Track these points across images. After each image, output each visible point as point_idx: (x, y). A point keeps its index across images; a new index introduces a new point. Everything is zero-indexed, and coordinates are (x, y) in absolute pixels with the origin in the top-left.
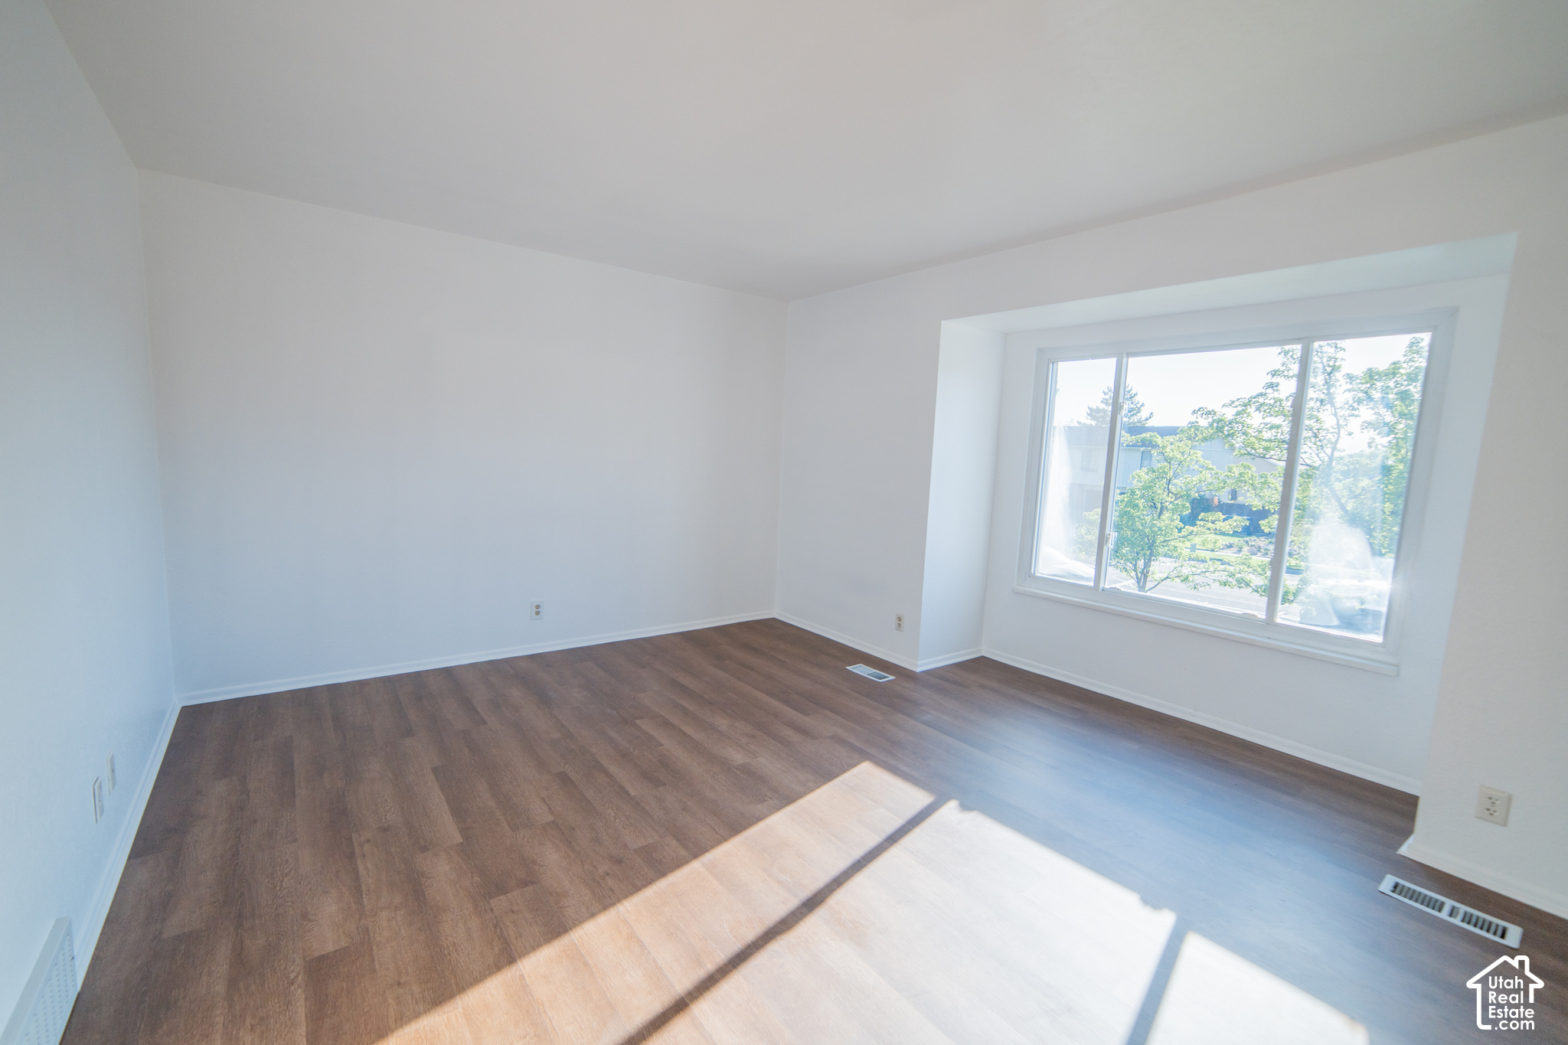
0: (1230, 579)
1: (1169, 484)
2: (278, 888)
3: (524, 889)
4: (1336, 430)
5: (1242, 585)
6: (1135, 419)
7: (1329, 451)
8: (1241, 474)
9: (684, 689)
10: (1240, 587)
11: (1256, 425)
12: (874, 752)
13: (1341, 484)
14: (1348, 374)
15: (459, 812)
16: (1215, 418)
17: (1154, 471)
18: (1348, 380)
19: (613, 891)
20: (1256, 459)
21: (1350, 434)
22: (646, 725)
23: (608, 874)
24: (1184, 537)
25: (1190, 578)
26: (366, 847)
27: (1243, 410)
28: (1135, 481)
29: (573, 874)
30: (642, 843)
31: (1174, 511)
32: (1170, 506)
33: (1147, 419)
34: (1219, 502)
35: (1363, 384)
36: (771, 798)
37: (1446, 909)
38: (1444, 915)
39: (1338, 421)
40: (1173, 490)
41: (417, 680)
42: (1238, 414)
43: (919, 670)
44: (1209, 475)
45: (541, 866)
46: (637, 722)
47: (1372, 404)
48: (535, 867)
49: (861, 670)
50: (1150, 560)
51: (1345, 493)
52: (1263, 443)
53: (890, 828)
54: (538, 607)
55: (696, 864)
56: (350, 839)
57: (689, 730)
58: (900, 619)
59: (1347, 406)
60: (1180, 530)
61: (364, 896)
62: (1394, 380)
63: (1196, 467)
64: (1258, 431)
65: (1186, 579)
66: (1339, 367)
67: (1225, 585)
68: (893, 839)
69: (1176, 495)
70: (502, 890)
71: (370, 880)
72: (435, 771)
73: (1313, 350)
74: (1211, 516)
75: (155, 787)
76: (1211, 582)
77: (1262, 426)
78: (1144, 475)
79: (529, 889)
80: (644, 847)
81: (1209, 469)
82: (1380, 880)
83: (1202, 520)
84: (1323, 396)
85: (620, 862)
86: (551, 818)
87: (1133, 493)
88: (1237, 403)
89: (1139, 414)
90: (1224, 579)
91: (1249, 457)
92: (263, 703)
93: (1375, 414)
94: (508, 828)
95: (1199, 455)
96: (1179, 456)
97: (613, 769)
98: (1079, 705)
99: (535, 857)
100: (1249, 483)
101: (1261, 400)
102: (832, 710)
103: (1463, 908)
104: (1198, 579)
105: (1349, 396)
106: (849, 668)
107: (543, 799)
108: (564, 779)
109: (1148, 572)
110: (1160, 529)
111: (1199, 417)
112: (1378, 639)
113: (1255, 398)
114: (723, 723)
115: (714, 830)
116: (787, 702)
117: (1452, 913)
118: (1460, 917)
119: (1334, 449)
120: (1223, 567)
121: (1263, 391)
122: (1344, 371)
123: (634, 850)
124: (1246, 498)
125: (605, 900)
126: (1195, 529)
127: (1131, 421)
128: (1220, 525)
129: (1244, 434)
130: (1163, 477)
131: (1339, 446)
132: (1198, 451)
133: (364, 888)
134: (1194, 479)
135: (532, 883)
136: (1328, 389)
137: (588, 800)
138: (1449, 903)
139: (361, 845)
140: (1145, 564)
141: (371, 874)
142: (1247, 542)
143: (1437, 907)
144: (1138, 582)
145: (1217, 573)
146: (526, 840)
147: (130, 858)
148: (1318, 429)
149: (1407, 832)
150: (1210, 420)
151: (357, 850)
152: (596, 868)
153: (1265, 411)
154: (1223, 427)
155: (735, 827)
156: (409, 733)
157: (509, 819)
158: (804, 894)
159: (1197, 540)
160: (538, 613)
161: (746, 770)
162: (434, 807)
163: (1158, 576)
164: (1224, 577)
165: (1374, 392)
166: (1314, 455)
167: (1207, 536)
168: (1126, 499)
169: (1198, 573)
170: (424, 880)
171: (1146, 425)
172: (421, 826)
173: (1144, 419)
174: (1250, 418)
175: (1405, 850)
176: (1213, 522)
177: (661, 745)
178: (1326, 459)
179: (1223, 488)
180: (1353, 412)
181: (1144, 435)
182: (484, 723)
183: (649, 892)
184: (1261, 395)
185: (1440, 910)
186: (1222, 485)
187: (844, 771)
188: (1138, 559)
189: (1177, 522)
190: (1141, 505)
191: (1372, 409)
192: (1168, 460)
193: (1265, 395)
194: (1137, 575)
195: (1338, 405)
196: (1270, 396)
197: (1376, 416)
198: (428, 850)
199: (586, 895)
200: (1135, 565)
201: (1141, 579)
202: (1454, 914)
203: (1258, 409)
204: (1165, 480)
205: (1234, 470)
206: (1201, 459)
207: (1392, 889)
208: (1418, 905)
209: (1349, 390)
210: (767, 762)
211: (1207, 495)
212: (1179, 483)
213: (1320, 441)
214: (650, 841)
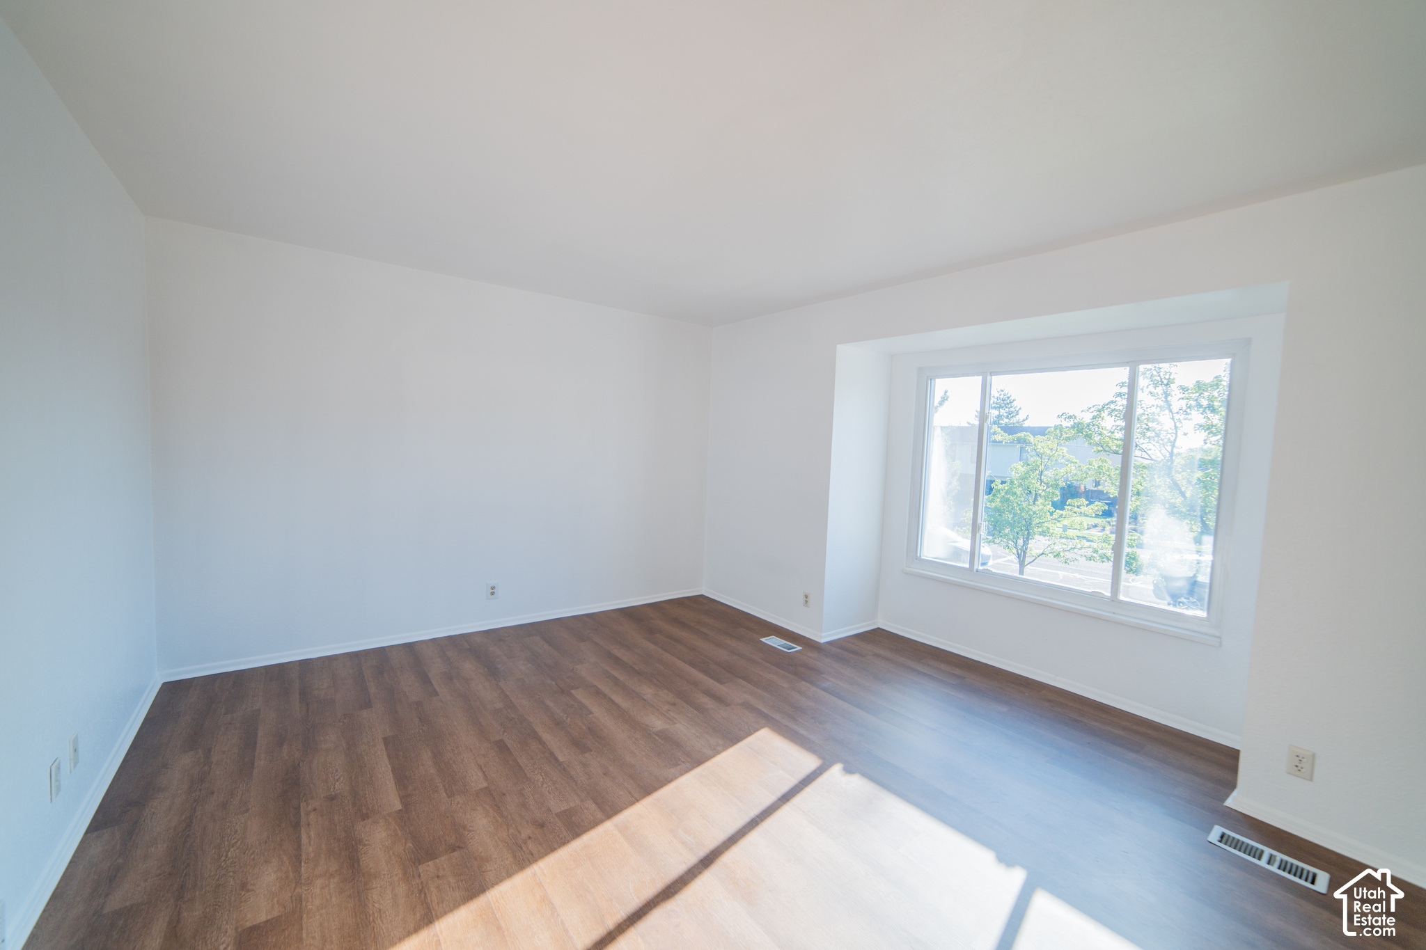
0: (1095, 555)
1: (1041, 475)
2: (223, 858)
3: (452, 854)
4: (1174, 431)
5: (1105, 560)
6: (1014, 420)
7: (1169, 448)
8: (1099, 467)
9: (617, 661)
10: (1103, 562)
11: (1109, 428)
12: (777, 717)
13: (1180, 476)
14: (1181, 386)
15: (402, 779)
16: (1076, 421)
17: (1028, 465)
18: (1181, 391)
19: (532, 855)
20: (1111, 455)
21: (1185, 434)
22: (579, 694)
23: (530, 838)
24: (1055, 519)
25: (1062, 554)
26: (312, 816)
27: (1098, 415)
28: (1013, 473)
29: (499, 839)
30: (564, 807)
31: (1046, 498)
32: (1043, 494)
33: (1024, 420)
34: (1085, 489)
35: (1193, 393)
36: (683, 762)
37: (1265, 857)
38: (1263, 863)
39: (1175, 423)
40: (1045, 480)
41: (381, 655)
42: (1094, 418)
43: (822, 641)
44: (1074, 468)
45: (470, 831)
46: (573, 691)
47: (1201, 410)
48: (464, 832)
49: (774, 641)
50: (1028, 539)
51: (1185, 482)
52: (1116, 442)
53: (785, 788)
54: (493, 588)
55: (608, 826)
56: (298, 808)
57: (618, 699)
58: (806, 597)
59: (1181, 411)
60: (1051, 514)
61: (303, 864)
62: (1218, 390)
63: (1063, 461)
64: (1110, 431)
65: (1058, 555)
66: (1174, 379)
67: (1090, 560)
68: (786, 798)
69: (1047, 484)
70: (431, 855)
71: (311, 849)
72: (386, 741)
73: (1138, 372)
74: (1076, 502)
75: (125, 761)
76: (1078, 558)
77: (1114, 428)
78: (1020, 468)
79: (456, 854)
80: (565, 811)
81: (1074, 463)
82: (1209, 831)
83: (1069, 505)
84: (1162, 404)
85: (542, 826)
86: (485, 785)
87: (1012, 482)
88: (1093, 409)
89: (1017, 416)
90: (1089, 554)
91: (1105, 453)
92: (239, 678)
93: (1204, 418)
94: (444, 794)
95: (1065, 451)
96: (1049, 452)
97: (546, 737)
98: (958, 672)
99: (466, 823)
100: (1107, 474)
101: (1112, 406)
102: (744, 678)
103: (1280, 856)
104: (1068, 555)
105: (1183, 403)
106: (763, 640)
107: (480, 767)
108: (502, 747)
109: (1026, 549)
110: (1034, 513)
111: (1063, 420)
112: (1203, 614)
113: (1107, 405)
114: (648, 692)
115: (630, 793)
116: (706, 672)
117: (1270, 861)
118: (1277, 864)
119: (1173, 446)
120: (1088, 544)
121: (1114, 399)
122: (1178, 383)
123: (556, 814)
124: (1104, 486)
125: (523, 860)
126: (1064, 513)
127: (1011, 421)
128: (1083, 509)
129: (1099, 434)
130: (1036, 469)
131: (1176, 444)
132: (1064, 448)
133: (304, 857)
134: (1062, 471)
135: (460, 848)
136: (1166, 397)
137: (520, 766)
138: (1268, 851)
139: (308, 814)
140: (1024, 542)
141: (312, 843)
142: (1109, 522)
143: (1257, 856)
144: (1018, 557)
145: (1083, 550)
146: (459, 806)
147: (87, 832)
148: (1160, 430)
149: (1232, 786)
150: (1072, 423)
151: (303, 819)
152: (519, 832)
153: (1116, 416)
154: (1082, 429)
155: (647, 789)
156: (367, 705)
157: (447, 786)
158: (702, 852)
159: (1066, 522)
160: (493, 594)
161: (665, 736)
162: (379, 776)
163: (1035, 552)
164: (1089, 552)
165: (1202, 400)
166: (1157, 451)
167: (1074, 518)
168: (1006, 488)
169: (1068, 549)
170: (361, 847)
171: (1024, 425)
172: (365, 794)
173: (1021, 420)
174: (1104, 421)
175: (1230, 802)
176: (1078, 507)
177: (592, 713)
178: (1168, 454)
179: (1085, 478)
180: (1187, 416)
181: (1019, 435)
182: (436, 694)
183: (563, 853)
184: (1112, 402)
185: (1259, 859)
186: (1085, 475)
187: (749, 734)
188: (1018, 538)
189: (1049, 507)
190: (1018, 493)
191: (1202, 414)
192: (1040, 455)
193: (1115, 402)
194: (1017, 551)
195: (1175, 410)
196: (1119, 403)
197: (1205, 420)
198: (368, 817)
199: (507, 859)
200: (1016, 543)
201: (1021, 554)
202: (1272, 861)
203: (1110, 414)
204: (1037, 472)
205: (1094, 463)
206: (1067, 454)
207: (1220, 839)
208: (1241, 854)
209: (1183, 399)
210: (684, 729)
211: (1075, 483)
212: (1049, 474)
213: (1162, 440)
214: (572, 805)
